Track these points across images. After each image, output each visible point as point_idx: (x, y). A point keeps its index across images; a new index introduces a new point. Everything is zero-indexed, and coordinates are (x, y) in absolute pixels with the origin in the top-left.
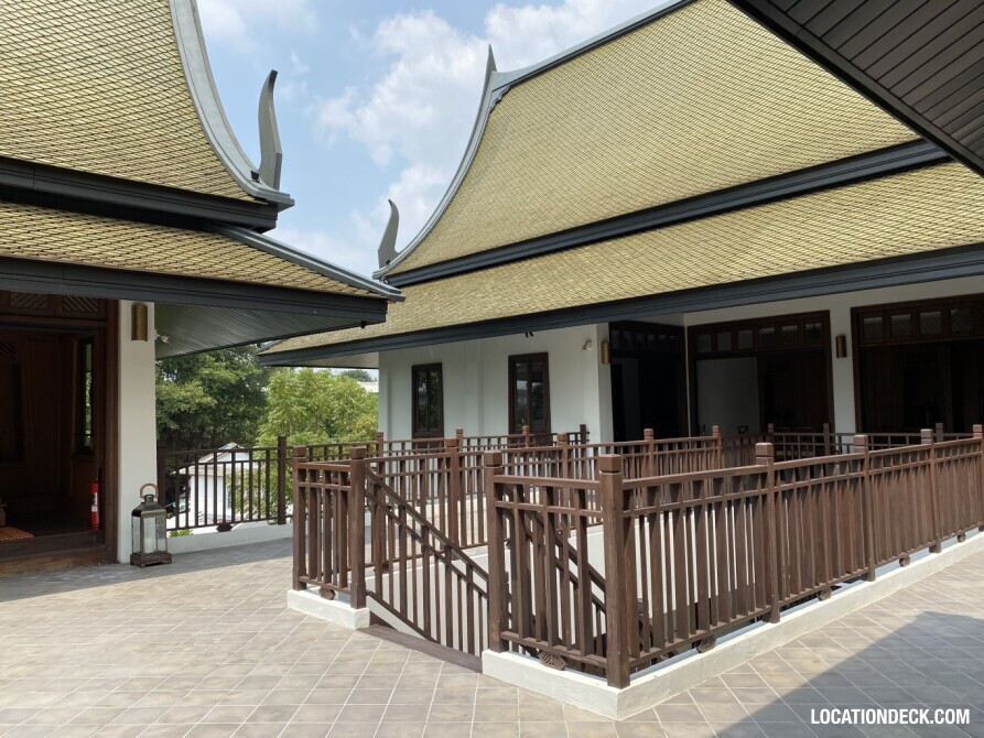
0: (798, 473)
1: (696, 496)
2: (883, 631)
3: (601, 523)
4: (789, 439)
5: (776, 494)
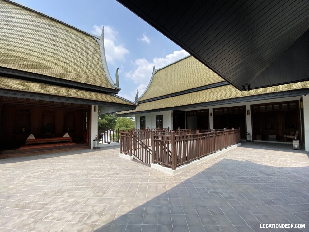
0: (203, 135)
1: (187, 138)
3: (171, 143)
5: (200, 138)
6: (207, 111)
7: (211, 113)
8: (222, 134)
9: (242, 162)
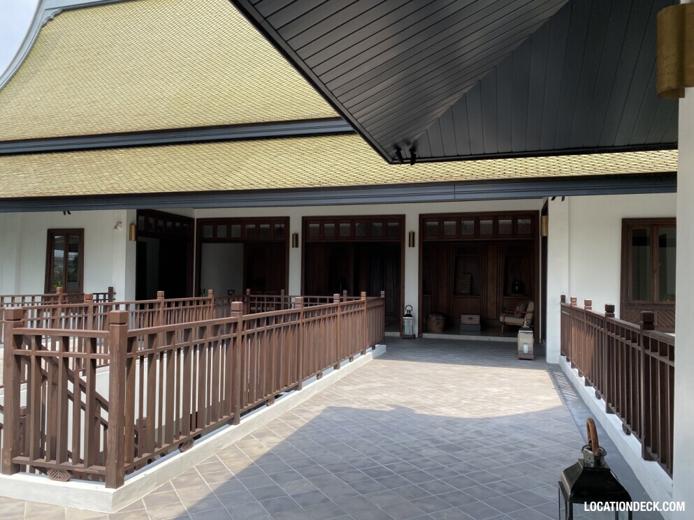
0: (259, 322)
1: (186, 340)
2: (303, 421)
3: (108, 365)
4: (259, 299)
5: (243, 337)
6: (283, 226)
7: (297, 235)
8: (327, 315)
9: (382, 413)
